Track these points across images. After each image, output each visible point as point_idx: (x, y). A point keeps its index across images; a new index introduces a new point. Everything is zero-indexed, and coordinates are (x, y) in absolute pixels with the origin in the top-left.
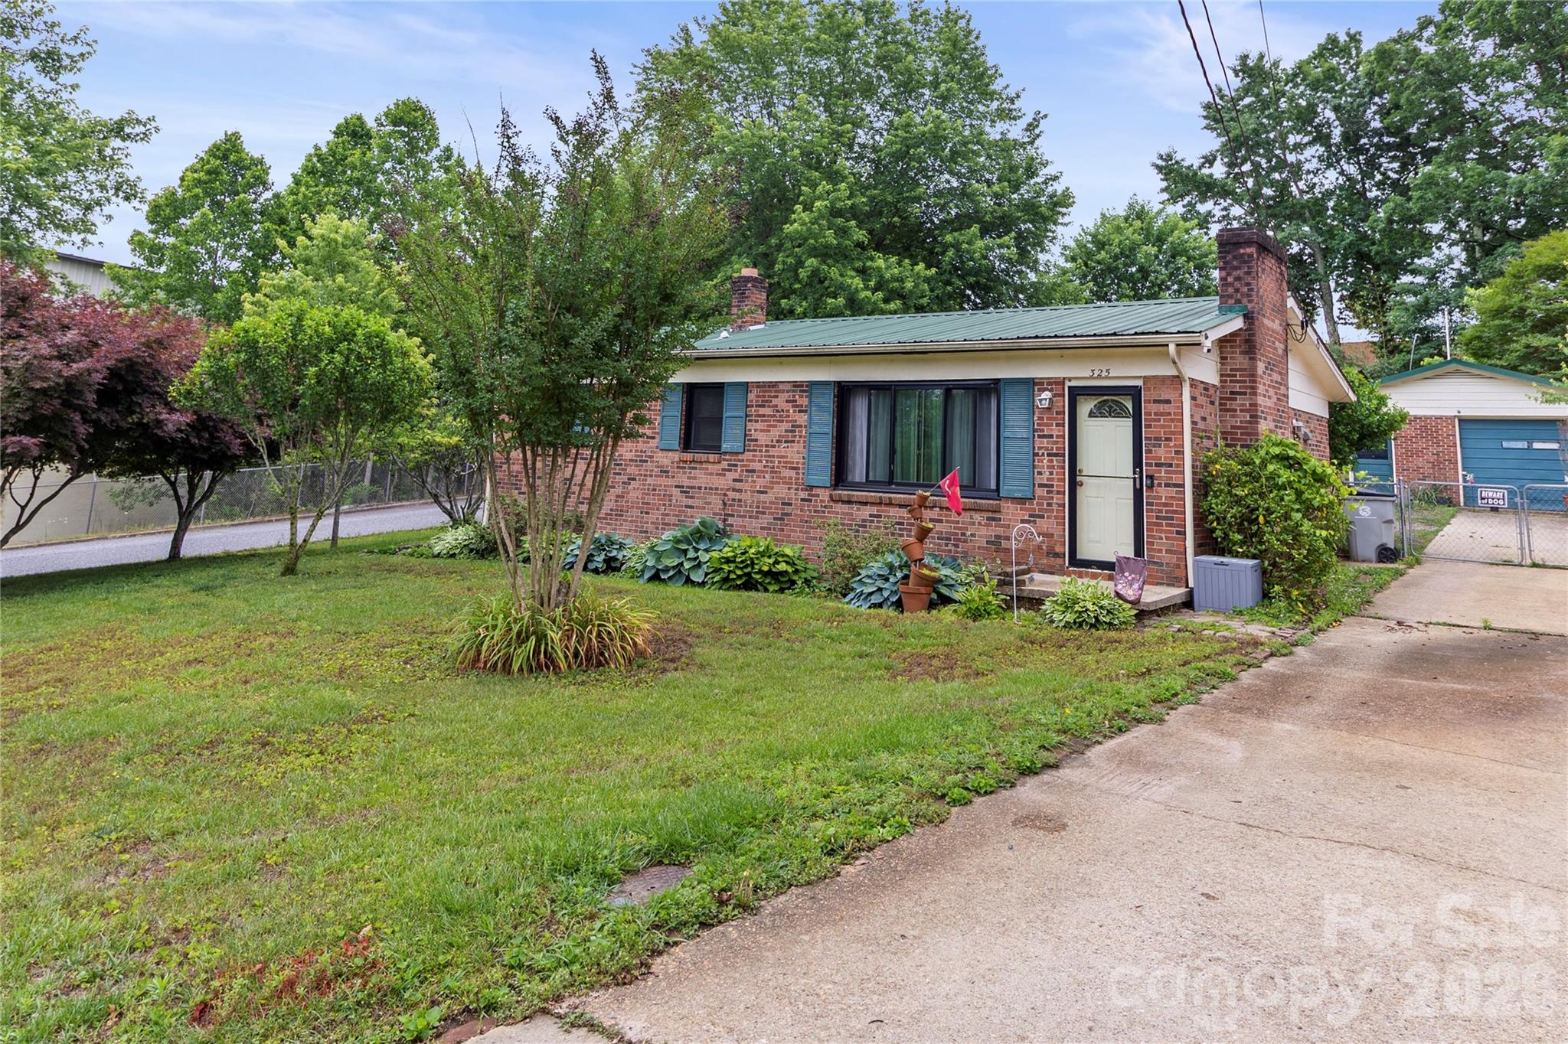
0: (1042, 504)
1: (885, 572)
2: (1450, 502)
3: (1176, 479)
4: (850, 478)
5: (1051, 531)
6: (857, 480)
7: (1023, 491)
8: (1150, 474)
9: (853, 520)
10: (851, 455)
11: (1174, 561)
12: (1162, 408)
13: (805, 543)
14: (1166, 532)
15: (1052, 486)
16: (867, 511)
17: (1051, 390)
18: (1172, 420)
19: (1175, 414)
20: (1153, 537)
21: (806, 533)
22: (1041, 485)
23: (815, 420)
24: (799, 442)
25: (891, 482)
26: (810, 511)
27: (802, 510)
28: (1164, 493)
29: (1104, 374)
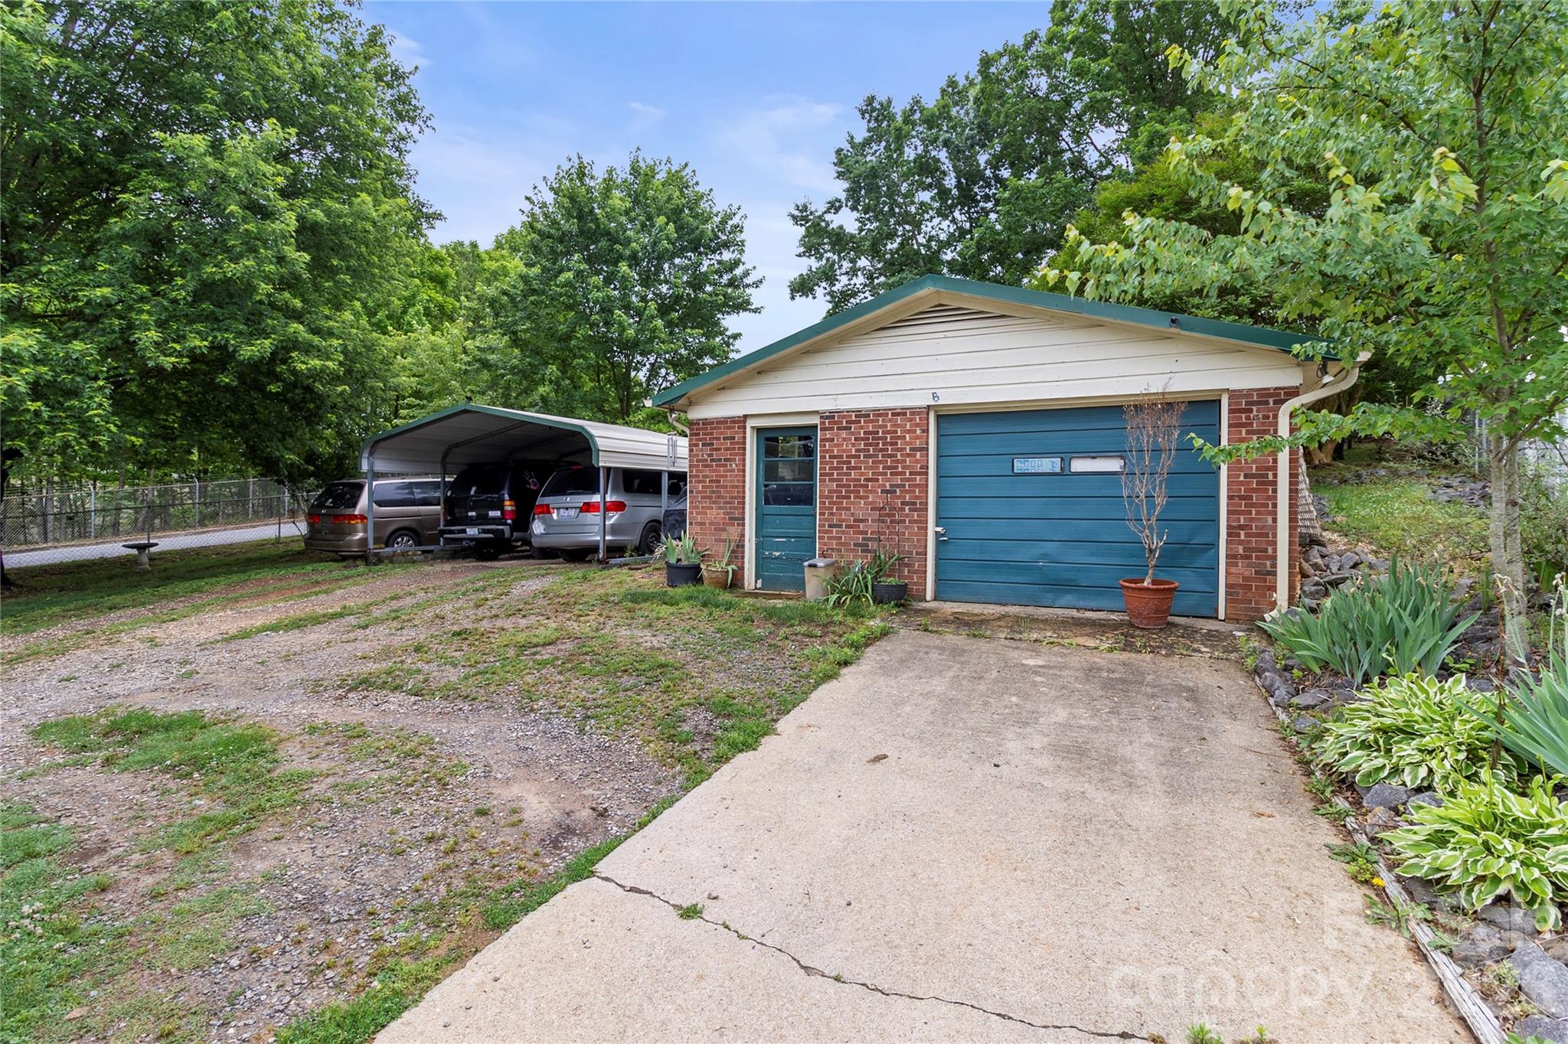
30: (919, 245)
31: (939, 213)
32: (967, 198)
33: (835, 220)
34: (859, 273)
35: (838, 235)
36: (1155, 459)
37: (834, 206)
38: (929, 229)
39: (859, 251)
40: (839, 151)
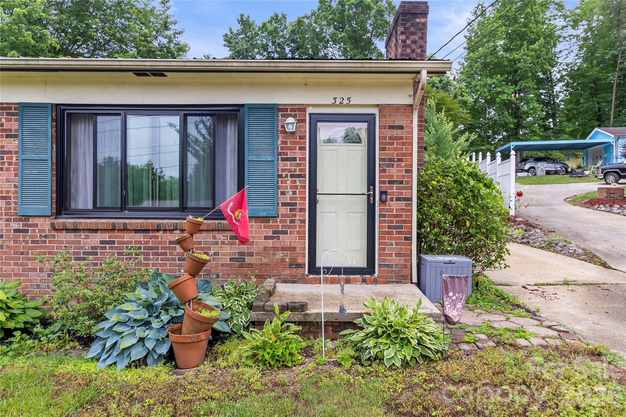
0: (285, 221)
1: (143, 315)
3: (405, 193)
4: (73, 206)
5: (293, 245)
6: (81, 206)
7: (268, 210)
8: (383, 190)
9: (81, 248)
10: (73, 182)
11: (402, 262)
12: (395, 133)
13: (21, 275)
14: (395, 238)
15: (295, 204)
16: (96, 239)
17: (294, 116)
18: (404, 144)
19: (406, 138)
20: (385, 244)
21: (22, 264)
22: (284, 204)
23: (29, 145)
24: (8, 170)
25: (123, 208)
26: (27, 242)
27: (15, 242)
28: (395, 206)
29: (345, 102)
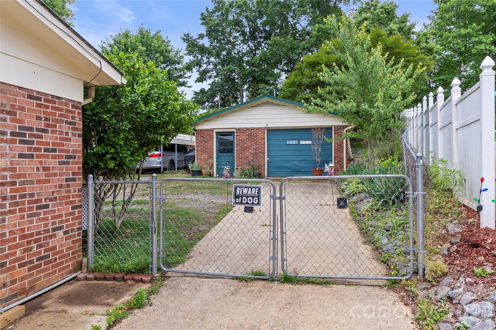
2: (260, 176)
30: (235, 53)
31: (243, 41)
32: (253, 37)
33: (201, 42)
34: (211, 64)
35: (202, 48)
36: (319, 141)
37: (201, 37)
38: (239, 48)
39: (210, 53)
40: (202, 14)
